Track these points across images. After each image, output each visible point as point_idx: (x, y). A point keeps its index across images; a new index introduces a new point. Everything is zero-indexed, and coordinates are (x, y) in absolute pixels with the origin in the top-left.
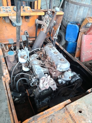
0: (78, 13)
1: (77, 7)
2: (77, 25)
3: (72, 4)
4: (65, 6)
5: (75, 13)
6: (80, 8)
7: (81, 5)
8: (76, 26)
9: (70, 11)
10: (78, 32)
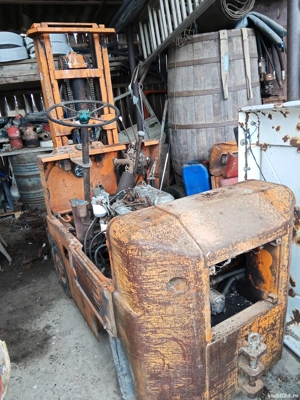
0: (198, 142)
1: (192, 133)
2: (201, 165)
3: (182, 131)
4: (171, 136)
5: (192, 143)
6: (198, 132)
7: (198, 128)
8: (199, 167)
9: (182, 142)
10: (207, 176)
